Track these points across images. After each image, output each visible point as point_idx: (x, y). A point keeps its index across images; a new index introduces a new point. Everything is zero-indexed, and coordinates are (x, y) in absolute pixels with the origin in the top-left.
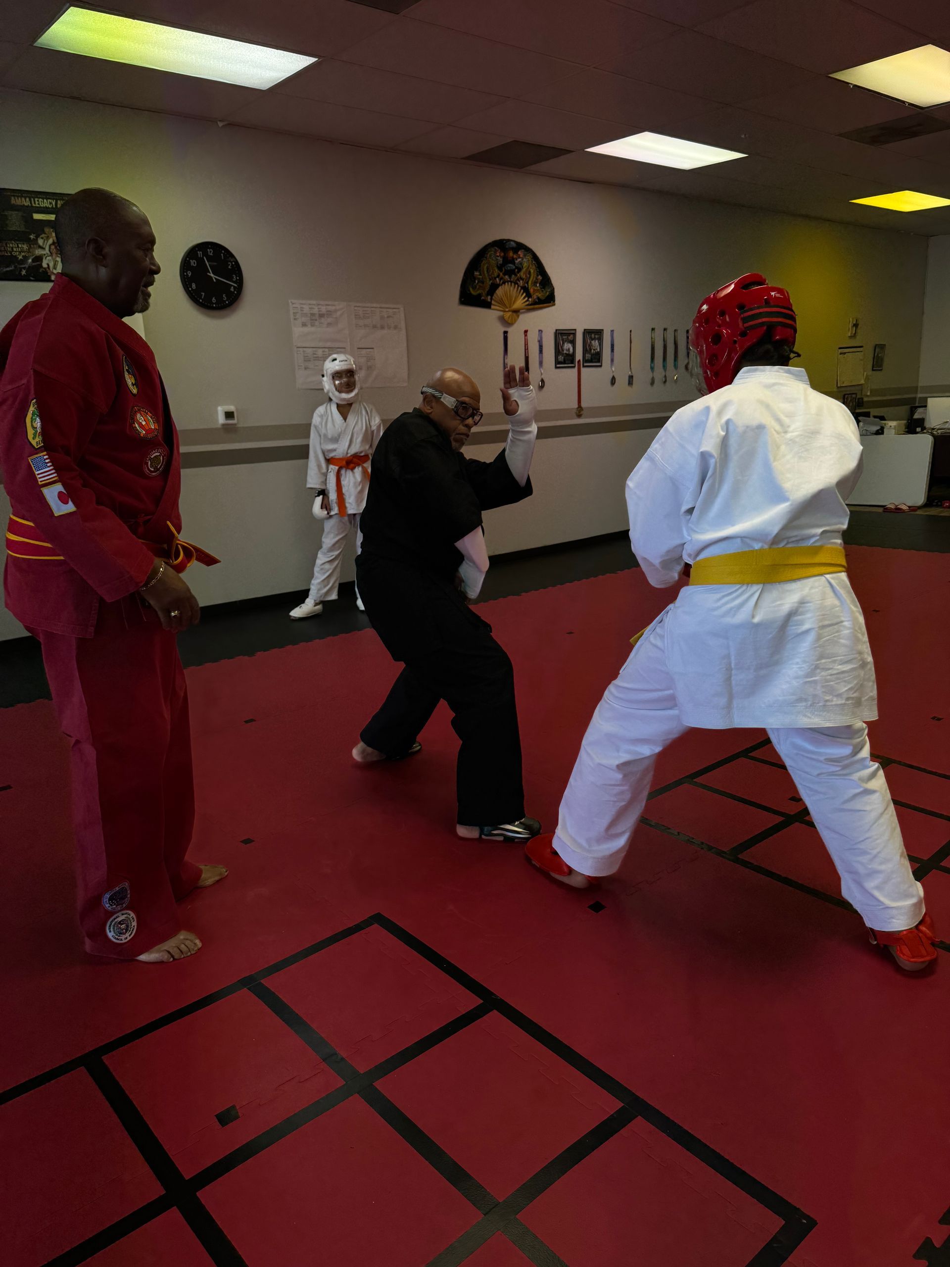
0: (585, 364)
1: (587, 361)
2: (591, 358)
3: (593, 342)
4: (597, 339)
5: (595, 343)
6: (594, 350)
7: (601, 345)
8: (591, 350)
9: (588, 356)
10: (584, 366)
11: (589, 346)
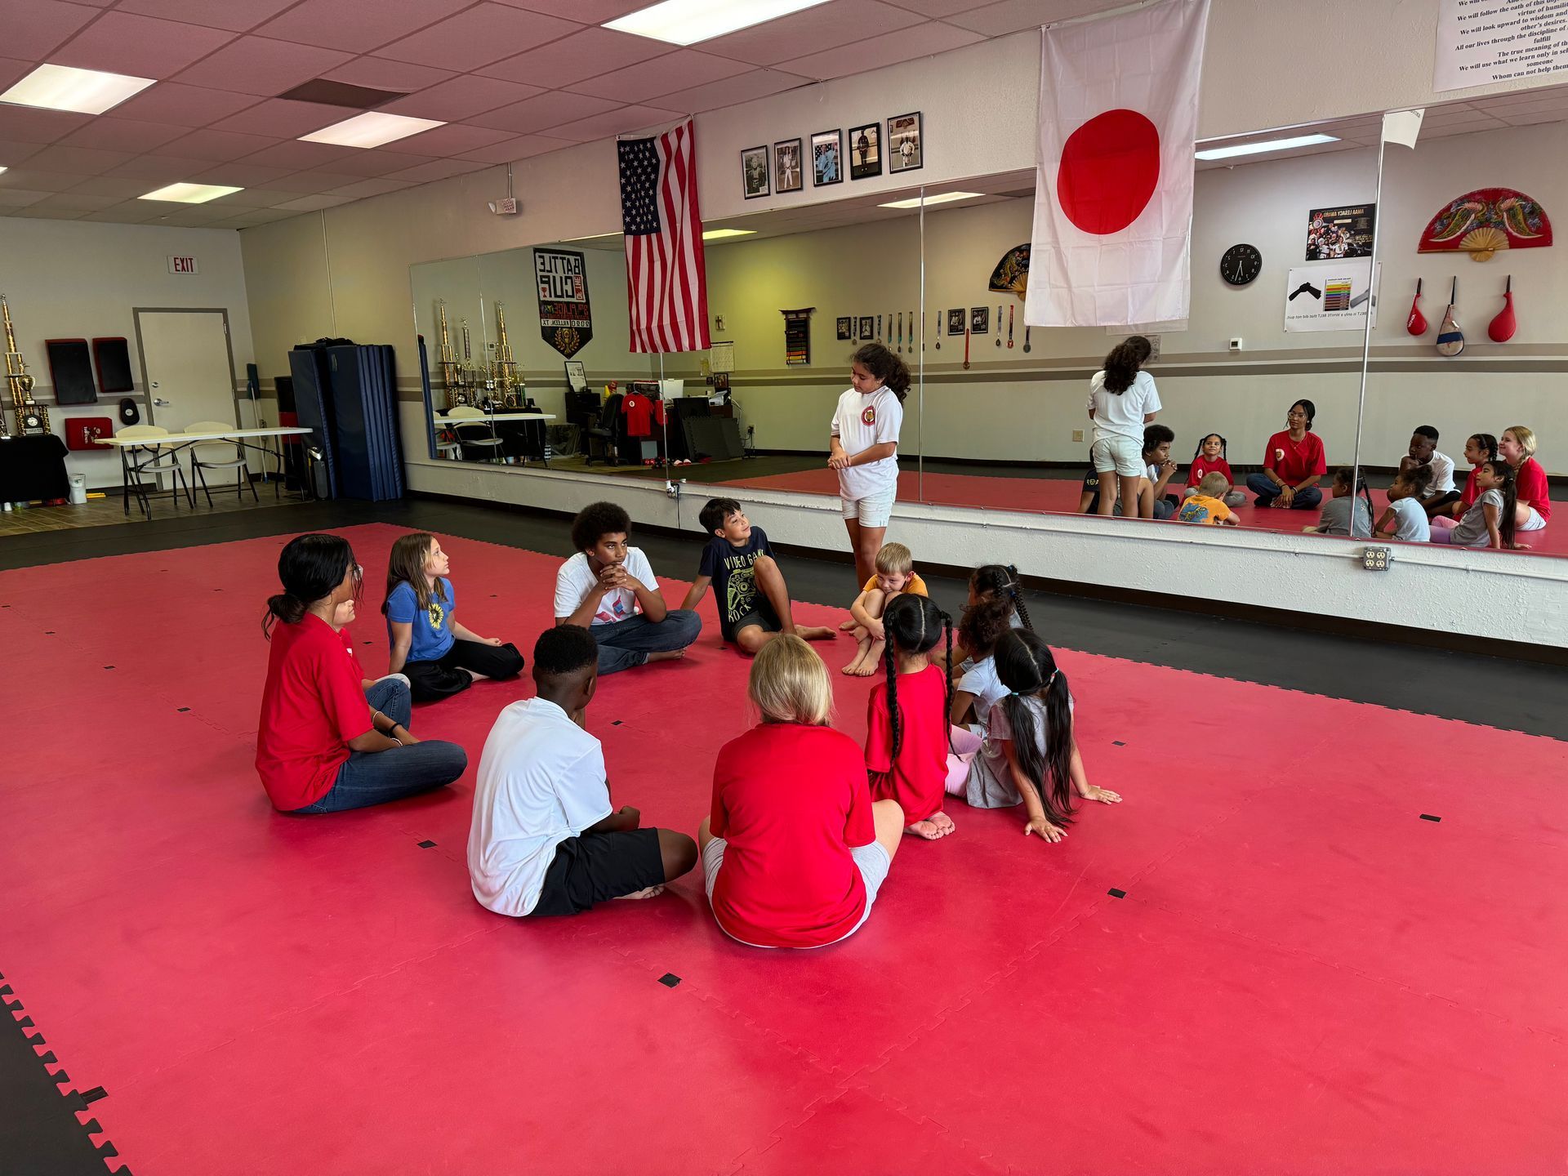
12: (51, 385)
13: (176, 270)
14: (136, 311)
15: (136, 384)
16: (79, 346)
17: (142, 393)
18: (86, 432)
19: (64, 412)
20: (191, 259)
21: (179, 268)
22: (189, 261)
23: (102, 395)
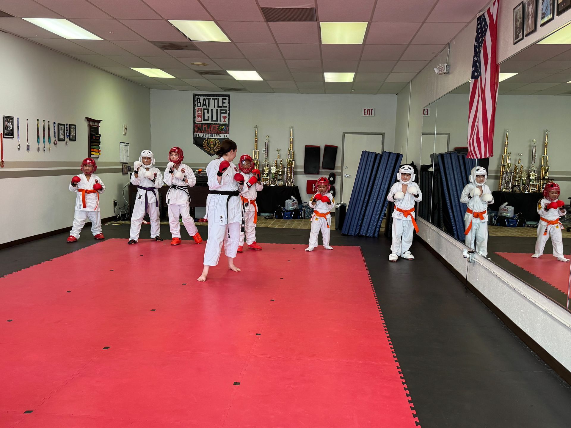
0: (5, 136)
1: (6, 134)
2: (8, 133)
3: (8, 123)
4: (11, 122)
5: (10, 124)
6: (9, 128)
7: (13, 125)
8: (8, 128)
9: (6, 132)
10: (4, 137)
11: (7, 125)
12: (304, 165)
13: (364, 115)
14: (344, 134)
15: (338, 167)
16: (317, 149)
17: (340, 171)
18: (314, 186)
19: (306, 177)
20: (372, 109)
21: (366, 114)
22: (371, 110)
23: (323, 171)
